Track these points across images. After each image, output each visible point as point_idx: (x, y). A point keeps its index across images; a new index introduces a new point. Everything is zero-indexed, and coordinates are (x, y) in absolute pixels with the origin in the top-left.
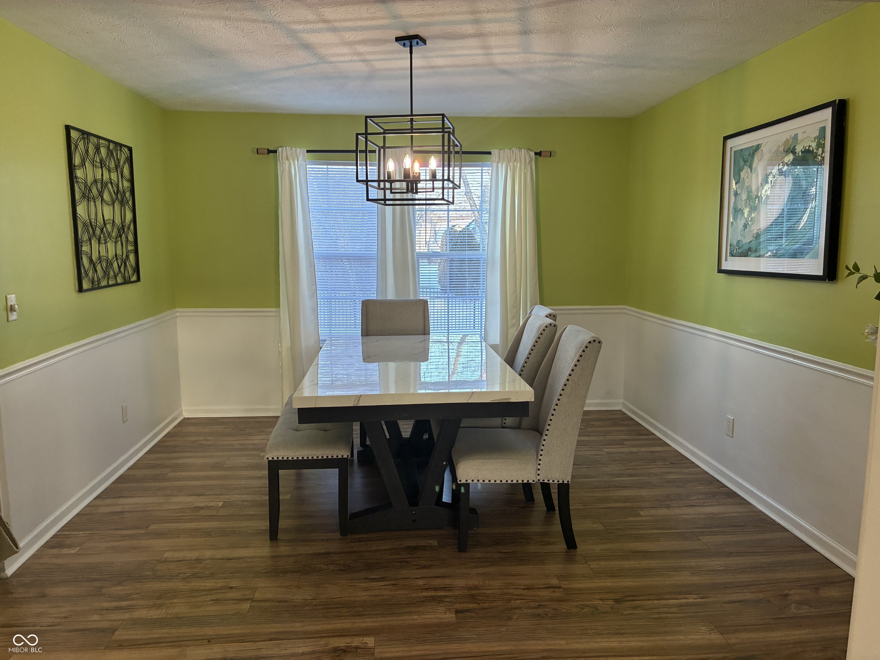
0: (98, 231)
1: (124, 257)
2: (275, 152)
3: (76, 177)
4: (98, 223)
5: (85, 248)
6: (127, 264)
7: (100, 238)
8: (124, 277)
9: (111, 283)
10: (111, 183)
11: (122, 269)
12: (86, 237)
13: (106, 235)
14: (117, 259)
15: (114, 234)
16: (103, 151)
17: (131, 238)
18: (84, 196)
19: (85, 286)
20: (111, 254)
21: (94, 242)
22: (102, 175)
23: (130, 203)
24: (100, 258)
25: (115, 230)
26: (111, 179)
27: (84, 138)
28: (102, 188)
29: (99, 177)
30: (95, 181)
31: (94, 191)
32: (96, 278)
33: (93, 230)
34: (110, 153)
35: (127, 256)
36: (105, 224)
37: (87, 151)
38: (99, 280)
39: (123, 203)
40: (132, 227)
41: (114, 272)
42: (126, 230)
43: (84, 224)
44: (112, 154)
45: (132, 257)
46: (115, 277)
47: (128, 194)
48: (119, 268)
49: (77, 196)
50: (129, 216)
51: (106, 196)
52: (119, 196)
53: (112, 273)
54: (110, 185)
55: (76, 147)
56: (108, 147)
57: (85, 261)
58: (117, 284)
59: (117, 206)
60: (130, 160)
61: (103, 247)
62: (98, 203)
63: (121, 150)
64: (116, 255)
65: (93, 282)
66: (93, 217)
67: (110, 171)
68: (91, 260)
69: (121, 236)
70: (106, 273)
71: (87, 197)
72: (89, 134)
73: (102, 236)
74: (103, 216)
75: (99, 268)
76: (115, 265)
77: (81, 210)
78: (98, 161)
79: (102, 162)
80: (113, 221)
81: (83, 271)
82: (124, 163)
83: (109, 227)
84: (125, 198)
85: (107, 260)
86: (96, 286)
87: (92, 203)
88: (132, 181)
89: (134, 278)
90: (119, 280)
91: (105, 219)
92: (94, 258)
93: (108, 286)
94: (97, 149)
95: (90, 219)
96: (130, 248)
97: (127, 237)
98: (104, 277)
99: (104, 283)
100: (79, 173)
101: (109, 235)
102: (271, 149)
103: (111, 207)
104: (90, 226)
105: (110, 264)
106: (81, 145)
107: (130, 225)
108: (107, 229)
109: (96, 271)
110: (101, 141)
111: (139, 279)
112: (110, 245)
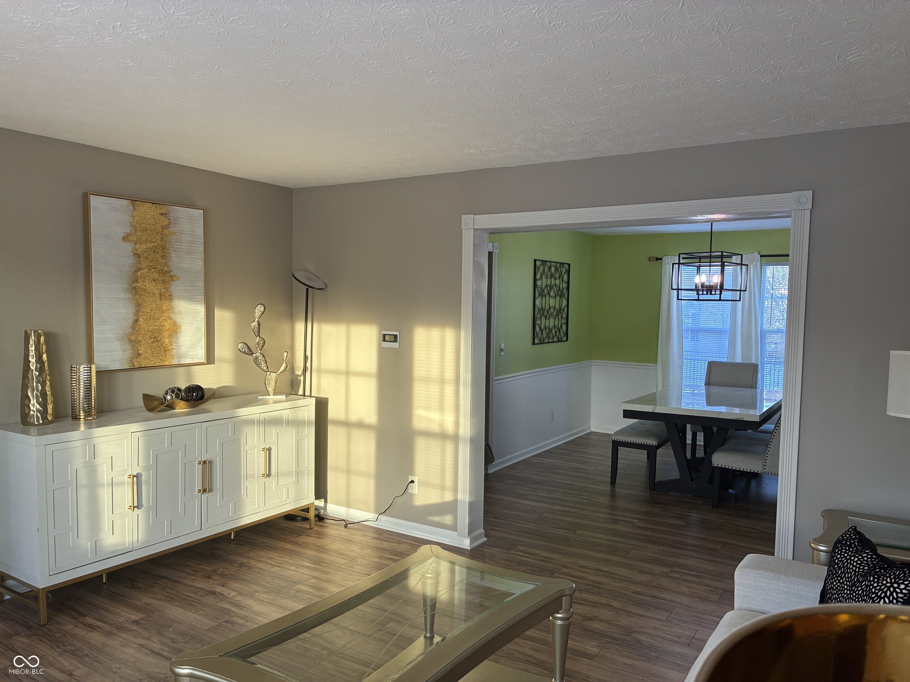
0: (546, 313)
1: (559, 327)
2: (661, 259)
3: (537, 285)
4: (546, 308)
5: (538, 322)
6: (561, 330)
7: (546, 316)
8: (558, 338)
9: (550, 341)
10: (556, 286)
11: (557, 334)
12: (539, 316)
13: (550, 314)
14: (555, 328)
15: (554, 314)
16: (553, 269)
17: (564, 316)
18: (540, 294)
19: (536, 342)
20: (552, 325)
21: (543, 318)
22: (551, 282)
23: (566, 296)
24: (545, 327)
25: (555, 311)
26: (555, 284)
27: (543, 264)
28: (550, 289)
29: (549, 283)
30: (547, 286)
31: (546, 291)
32: (542, 338)
33: (543, 313)
34: (557, 269)
35: (561, 326)
36: (550, 309)
37: (544, 271)
38: (544, 339)
39: (561, 296)
40: (566, 309)
41: (553, 335)
42: (562, 311)
43: (539, 309)
44: (558, 269)
45: (564, 327)
46: (553, 338)
47: (565, 291)
48: (556, 333)
49: (537, 295)
50: (565, 303)
51: (552, 294)
52: (559, 293)
53: (551, 335)
54: (555, 287)
55: (539, 270)
56: (556, 266)
57: (537, 328)
58: (553, 342)
59: (558, 298)
60: (568, 271)
61: (547, 321)
62: (547, 297)
63: (563, 266)
64: (554, 325)
65: (540, 340)
66: (544, 305)
67: (555, 279)
68: (540, 328)
69: (558, 315)
70: (548, 336)
71: (542, 295)
72: (546, 261)
73: (548, 315)
74: (549, 304)
75: (544, 332)
76: (554, 331)
77: (538, 302)
78: (550, 275)
79: (552, 276)
80: (555, 307)
81: (536, 334)
82: (565, 273)
83: (552, 310)
84: (563, 294)
85: (549, 329)
86: (542, 342)
87: (544, 298)
88: (568, 283)
89: (565, 339)
90: (555, 340)
91: (550, 306)
92: (542, 327)
93: (549, 342)
94: (550, 268)
95: (542, 306)
96: (564, 321)
97: (562, 316)
98: (546, 337)
99: (546, 341)
100: (539, 283)
101: (552, 314)
102: (659, 257)
103: (554, 300)
104: (542, 310)
105: (550, 330)
106: (541, 268)
107: (564, 309)
108: (550, 311)
109: (543, 334)
110: (552, 264)
111: (567, 340)
112: (552, 320)
